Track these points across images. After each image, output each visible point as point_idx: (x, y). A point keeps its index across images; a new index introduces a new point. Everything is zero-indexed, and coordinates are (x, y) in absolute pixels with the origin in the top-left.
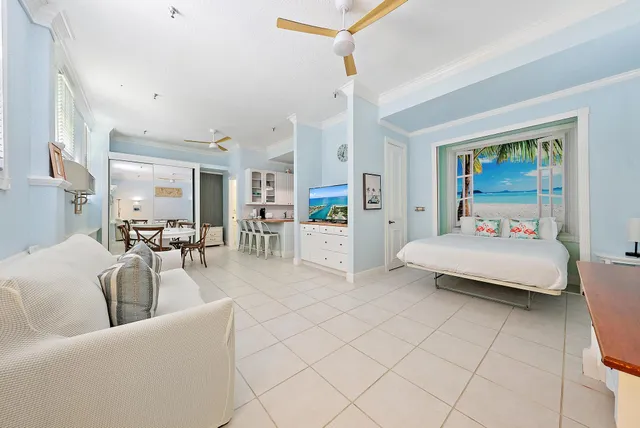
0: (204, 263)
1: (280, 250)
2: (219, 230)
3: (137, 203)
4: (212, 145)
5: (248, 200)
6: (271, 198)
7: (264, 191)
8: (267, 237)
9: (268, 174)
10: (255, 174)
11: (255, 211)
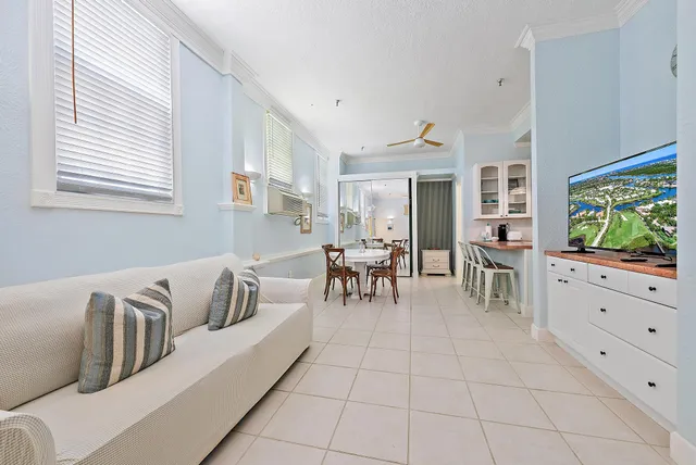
0: (396, 296)
1: (519, 300)
2: (445, 254)
3: (390, 222)
4: (417, 142)
5: (477, 213)
6: (519, 207)
7: (504, 199)
8: (489, 273)
9: (511, 168)
10: (486, 171)
11: (488, 229)
